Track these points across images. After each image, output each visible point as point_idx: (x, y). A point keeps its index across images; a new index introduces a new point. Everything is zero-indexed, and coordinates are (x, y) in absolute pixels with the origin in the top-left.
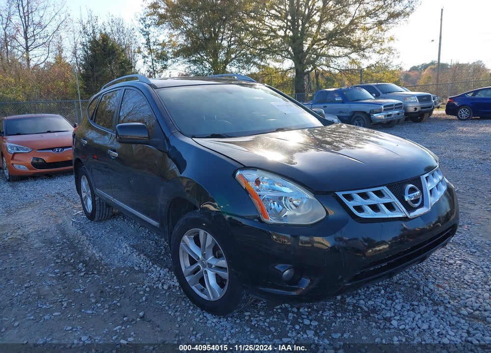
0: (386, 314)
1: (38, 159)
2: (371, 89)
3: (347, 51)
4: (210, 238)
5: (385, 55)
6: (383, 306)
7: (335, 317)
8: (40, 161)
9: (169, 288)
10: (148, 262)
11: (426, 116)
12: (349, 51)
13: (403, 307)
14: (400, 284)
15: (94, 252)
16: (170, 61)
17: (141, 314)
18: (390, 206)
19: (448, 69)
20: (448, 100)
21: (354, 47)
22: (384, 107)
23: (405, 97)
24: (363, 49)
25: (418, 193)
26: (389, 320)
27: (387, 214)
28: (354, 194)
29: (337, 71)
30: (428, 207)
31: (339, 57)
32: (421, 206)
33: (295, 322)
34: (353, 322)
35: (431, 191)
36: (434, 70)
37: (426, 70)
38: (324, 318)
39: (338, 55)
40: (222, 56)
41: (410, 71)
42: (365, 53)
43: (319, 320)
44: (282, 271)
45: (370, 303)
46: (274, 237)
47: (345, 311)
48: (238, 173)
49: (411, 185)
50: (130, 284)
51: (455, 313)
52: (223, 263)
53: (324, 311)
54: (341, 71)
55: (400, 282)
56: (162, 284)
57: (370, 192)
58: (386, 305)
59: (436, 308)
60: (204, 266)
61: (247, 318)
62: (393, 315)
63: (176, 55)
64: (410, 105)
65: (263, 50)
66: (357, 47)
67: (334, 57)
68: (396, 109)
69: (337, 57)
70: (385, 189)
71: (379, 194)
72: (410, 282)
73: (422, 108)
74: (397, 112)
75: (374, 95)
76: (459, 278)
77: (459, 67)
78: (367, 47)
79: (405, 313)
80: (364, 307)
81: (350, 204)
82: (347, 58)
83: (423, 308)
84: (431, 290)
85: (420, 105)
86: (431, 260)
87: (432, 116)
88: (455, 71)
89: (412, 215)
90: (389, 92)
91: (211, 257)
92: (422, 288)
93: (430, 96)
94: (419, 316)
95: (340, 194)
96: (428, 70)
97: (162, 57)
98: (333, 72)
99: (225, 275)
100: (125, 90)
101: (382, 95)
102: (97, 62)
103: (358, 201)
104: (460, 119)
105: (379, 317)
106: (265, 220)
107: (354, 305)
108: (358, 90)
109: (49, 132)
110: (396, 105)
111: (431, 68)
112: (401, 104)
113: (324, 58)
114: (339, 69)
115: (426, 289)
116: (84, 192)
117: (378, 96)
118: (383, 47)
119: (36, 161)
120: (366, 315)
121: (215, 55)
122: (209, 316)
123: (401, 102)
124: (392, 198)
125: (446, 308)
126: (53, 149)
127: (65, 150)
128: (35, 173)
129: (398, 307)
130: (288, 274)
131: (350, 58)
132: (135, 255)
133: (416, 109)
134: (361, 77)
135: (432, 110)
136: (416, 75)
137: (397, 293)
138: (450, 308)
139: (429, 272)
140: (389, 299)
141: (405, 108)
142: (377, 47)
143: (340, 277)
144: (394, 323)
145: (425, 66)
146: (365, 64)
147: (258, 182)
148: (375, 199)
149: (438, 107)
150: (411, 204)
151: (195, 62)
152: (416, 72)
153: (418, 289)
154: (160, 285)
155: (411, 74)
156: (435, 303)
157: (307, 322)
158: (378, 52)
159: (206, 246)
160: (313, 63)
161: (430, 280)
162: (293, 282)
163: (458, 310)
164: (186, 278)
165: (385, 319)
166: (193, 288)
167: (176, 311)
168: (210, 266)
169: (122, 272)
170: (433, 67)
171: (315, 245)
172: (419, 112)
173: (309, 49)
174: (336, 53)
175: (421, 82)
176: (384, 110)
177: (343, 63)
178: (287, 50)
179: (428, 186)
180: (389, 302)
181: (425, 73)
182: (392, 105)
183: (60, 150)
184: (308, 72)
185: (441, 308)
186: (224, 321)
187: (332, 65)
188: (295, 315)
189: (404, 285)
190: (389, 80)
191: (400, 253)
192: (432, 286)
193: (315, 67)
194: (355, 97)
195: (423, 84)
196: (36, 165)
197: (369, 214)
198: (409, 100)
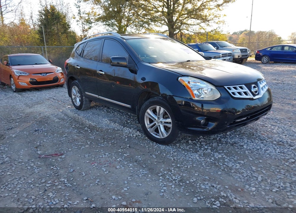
0: (240, 144)
1: (33, 79)
2: (214, 45)
3: (199, 21)
4: (162, 110)
5: (221, 25)
6: (239, 141)
7: (218, 145)
8: (34, 81)
9: (136, 136)
10: (121, 126)
11: (244, 60)
12: (200, 22)
13: (248, 141)
14: (245, 134)
15: (90, 123)
16: (93, 24)
17: (128, 145)
18: (246, 93)
19: (255, 34)
20: (257, 52)
21: (203, 19)
22: (222, 54)
23: (233, 50)
24: (208, 21)
25: (257, 88)
26: (243, 146)
27: (244, 96)
28: (231, 87)
29: (193, 34)
30: (261, 95)
31: (194, 25)
32: (258, 94)
33: (200, 147)
34: (227, 147)
35: (262, 88)
36: (246, 34)
37: (242, 34)
38: (214, 146)
39: (193, 24)
40: (124, 22)
41: (232, 35)
42: (209, 23)
43: (212, 146)
44: (201, 120)
45: (233, 140)
46: (196, 108)
47: (222, 144)
48: (180, 78)
49: (254, 85)
50: (117, 135)
51: (271, 143)
52: (169, 120)
53: (213, 143)
54: (195, 33)
55: (244, 133)
56: (133, 135)
57: (237, 86)
58: (240, 141)
59: (262, 141)
60: (158, 123)
61: (178, 146)
62: (244, 144)
63: (98, 20)
64: (235, 54)
65: (149, 19)
66: (205, 20)
67: (191, 25)
68: (228, 56)
69: (193, 25)
70: (244, 86)
71: (241, 88)
72: (249, 133)
73: (242, 56)
74: (229, 58)
75: (216, 48)
76: (271, 131)
77: (261, 33)
78: (210, 20)
79: (249, 143)
80: (230, 142)
81: (230, 92)
82: (198, 26)
83: (257, 141)
84: (259, 135)
85: (241, 54)
86: (257, 125)
87: (247, 61)
88: (259, 35)
89: (255, 98)
90: (224, 47)
91: (162, 119)
92: (255, 134)
93: (247, 49)
94: (255, 144)
95: (226, 87)
96: (243, 35)
97: (88, 21)
98: (190, 34)
99: (170, 126)
100: (105, 40)
101: (220, 48)
102: (48, 23)
103: (234, 90)
104: (263, 63)
105: (238, 145)
106: (194, 98)
107: (226, 142)
108: (206, 45)
109: (36, 64)
110: (229, 54)
111: (244, 33)
112: (231, 53)
113: (185, 25)
114: (194, 32)
115: (257, 135)
116: (74, 95)
117: (218, 49)
118: (220, 20)
119: (32, 81)
120: (232, 145)
121: (120, 22)
122: (160, 145)
123: (231, 52)
124: (246, 90)
125: (267, 141)
126: (40, 74)
127: (48, 74)
128: (31, 88)
129: (246, 141)
130: (203, 122)
131: (200, 26)
132: (112, 124)
133: (239, 56)
134: (207, 37)
135: (248, 58)
136: (236, 37)
137: (244, 137)
138: (269, 141)
139: (257, 129)
140: (240, 139)
141: (233, 56)
142: (216, 20)
143: (226, 122)
144: (245, 147)
145: (241, 32)
146: (209, 29)
147: (189, 82)
148: (240, 90)
149: (251, 56)
150: (254, 93)
151: (109, 25)
152: (236, 36)
153: (253, 135)
154: (132, 135)
155: (233, 36)
156: (261, 140)
157: (206, 147)
158: (217, 23)
159: (160, 113)
160: (179, 28)
161: (258, 132)
162: (206, 124)
163: (272, 142)
164: (148, 129)
165: (241, 146)
166: (152, 133)
167: (144, 144)
168: (161, 122)
169: (110, 130)
170: (246, 32)
171: (211, 111)
172: (241, 58)
173: (177, 20)
174: (192, 22)
175: (239, 41)
176: (222, 56)
177: (196, 28)
178: (164, 20)
179: (261, 86)
180: (241, 140)
181: (241, 36)
182: (226, 54)
183: (45, 74)
184: (176, 34)
185: (265, 141)
186: (168, 147)
187: (190, 29)
188: (200, 145)
189: (247, 134)
190: (223, 40)
191: (249, 114)
192: (259, 134)
193: (180, 31)
194: (205, 49)
195: (240, 43)
196: (32, 83)
197: (238, 96)
198: (235, 51)
